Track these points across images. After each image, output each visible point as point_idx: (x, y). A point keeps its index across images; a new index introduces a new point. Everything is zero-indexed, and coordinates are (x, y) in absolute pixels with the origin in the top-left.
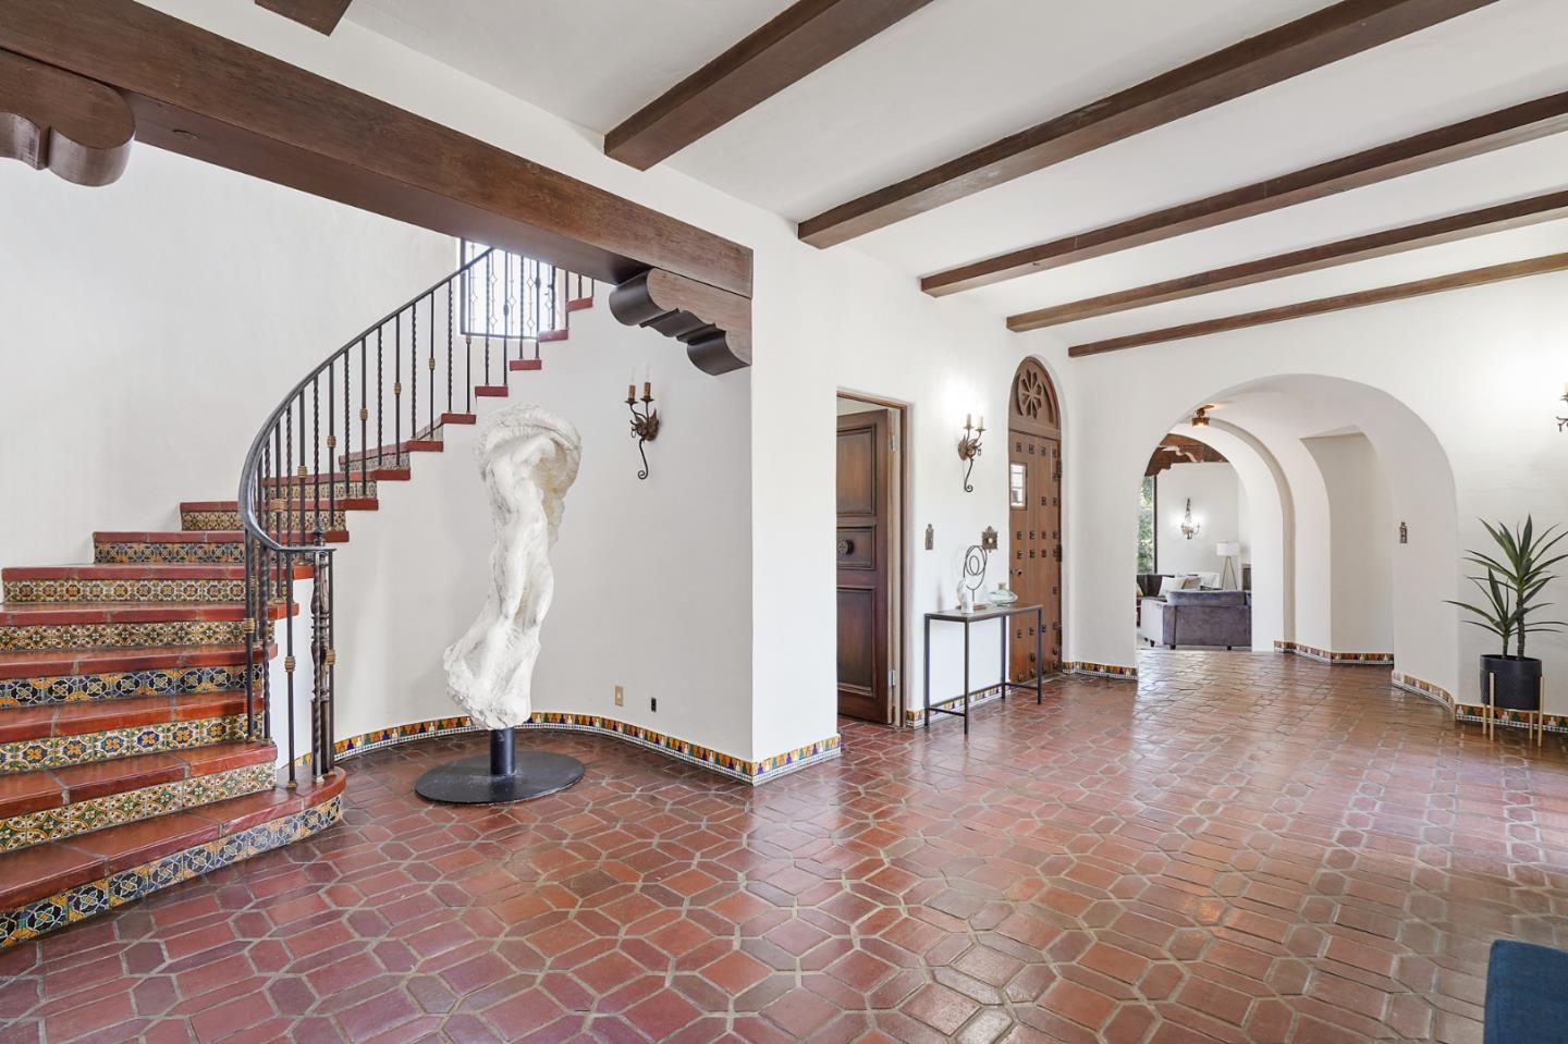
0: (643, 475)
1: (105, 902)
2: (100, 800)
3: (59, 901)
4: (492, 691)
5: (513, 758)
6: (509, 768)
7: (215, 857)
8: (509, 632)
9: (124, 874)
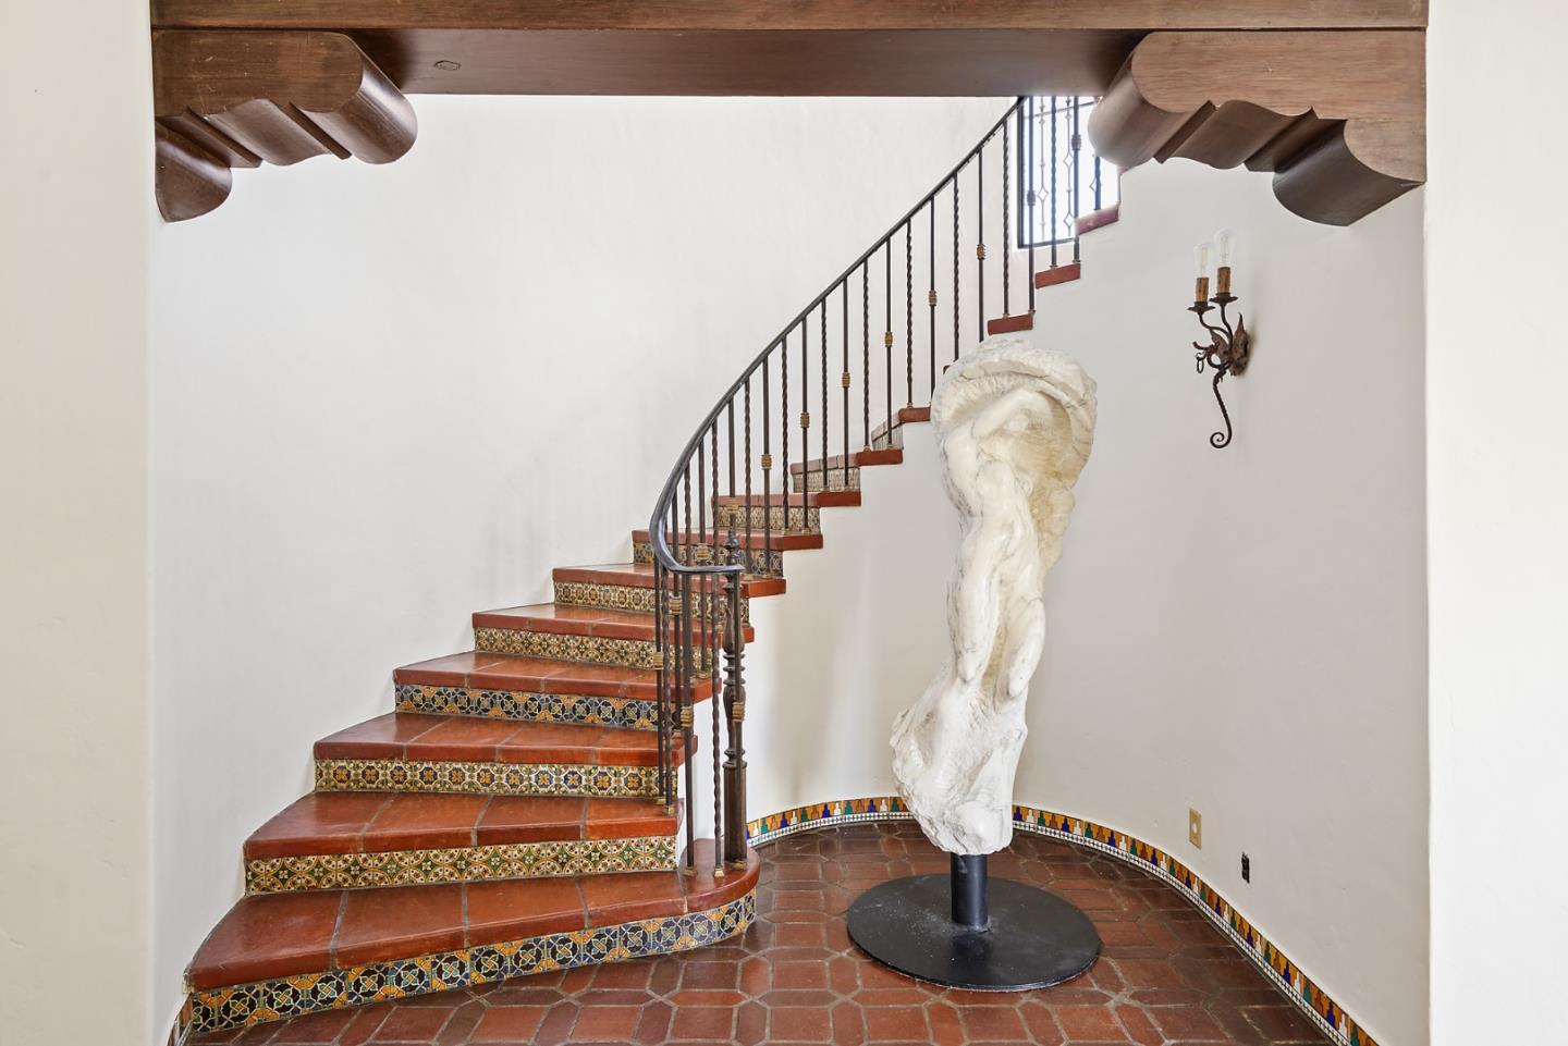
0: (1223, 440)
1: (467, 976)
2: (504, 847)
3: (424, 963)
4: (949, 790)
5: (983, 900)
6: (977, 914)
7: (582, 951)
8: (975, 702)
9: (485, 948)
